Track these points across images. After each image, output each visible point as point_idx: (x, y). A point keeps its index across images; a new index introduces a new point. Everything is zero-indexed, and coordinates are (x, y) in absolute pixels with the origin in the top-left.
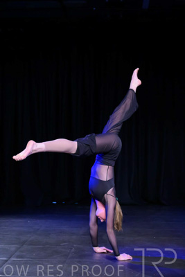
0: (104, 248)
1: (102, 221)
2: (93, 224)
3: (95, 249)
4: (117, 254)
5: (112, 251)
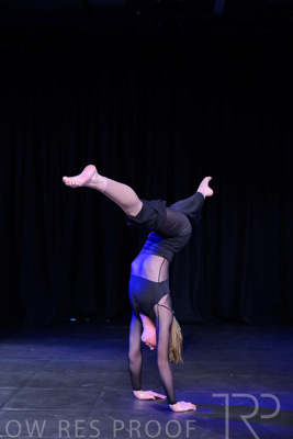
0: (150, 392)
1: (152, 348)
2: (136, 355)
3: (136, 393)
4: (173, 399)
5: (164, 397)
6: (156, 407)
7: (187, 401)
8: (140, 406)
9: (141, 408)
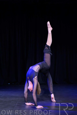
0: (30, 103)
1: (30, 91)
2: (26, 93)
3: (26, 103)
4: (36, 105)
5: (34, 104)
6: (32, 107)
7: (40, 105)
8: (27, 107)
9: (27, 108)
